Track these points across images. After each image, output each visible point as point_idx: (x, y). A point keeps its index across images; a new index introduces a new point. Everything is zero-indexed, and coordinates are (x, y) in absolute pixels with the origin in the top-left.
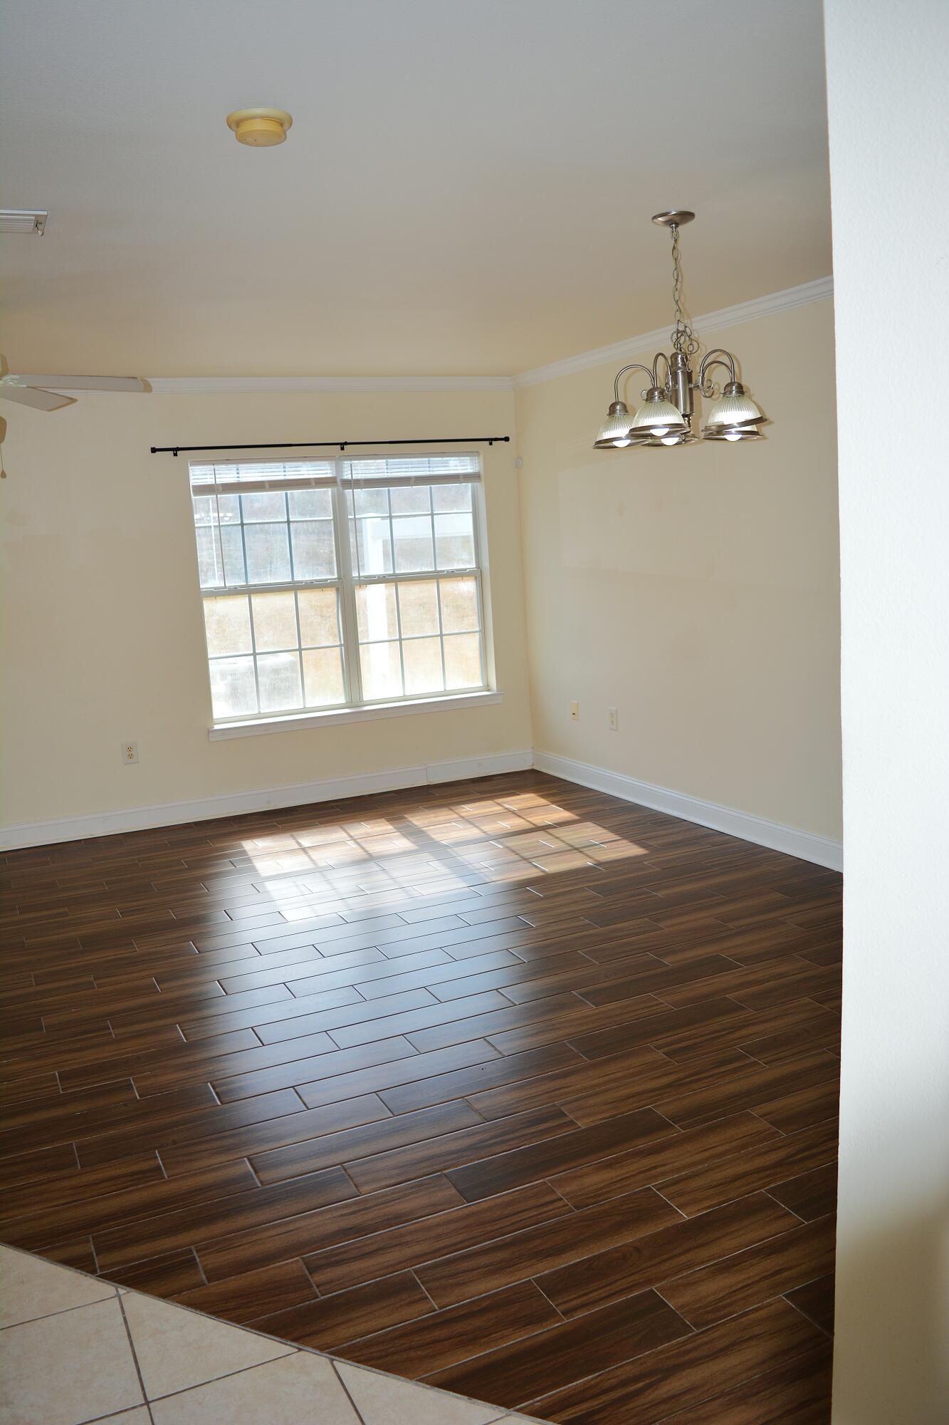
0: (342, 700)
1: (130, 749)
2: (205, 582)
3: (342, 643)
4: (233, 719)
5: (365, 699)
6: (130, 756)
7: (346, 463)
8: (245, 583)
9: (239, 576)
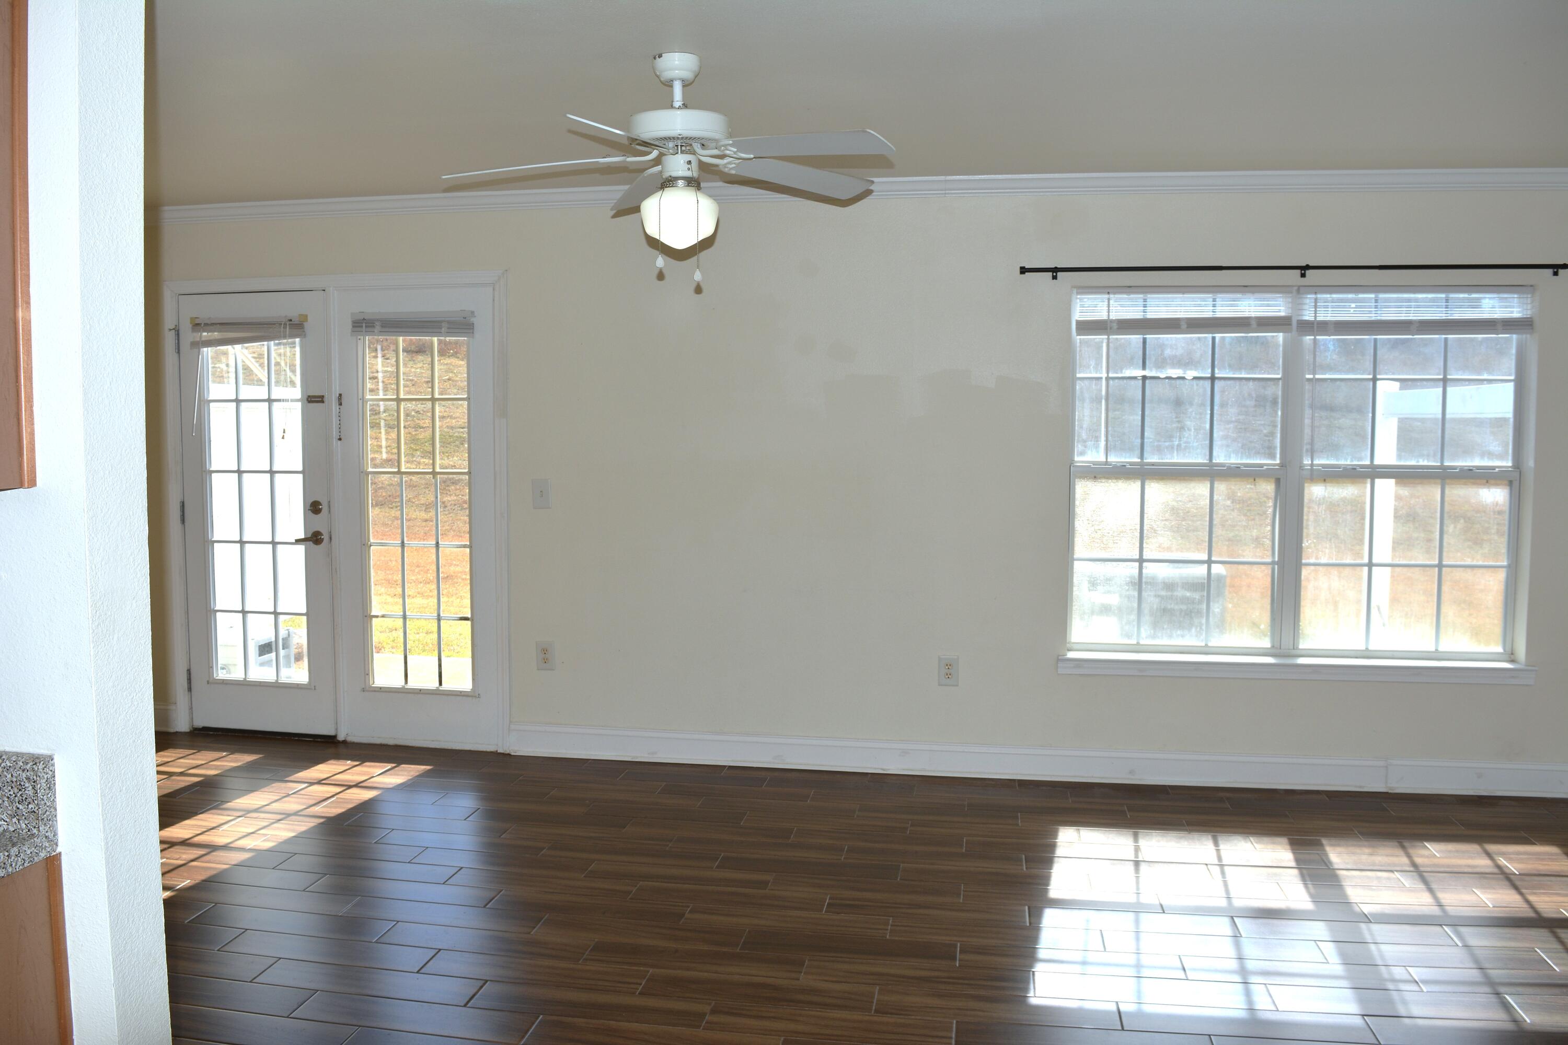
0: (1266, 643)
1: (949, 665)
2: (1082, 453)
3: (1276, 559)
4: (1099, 647)
5: (1301, 647)
6: (948, 675)
7: (1309, 296)
8: (1139, 460)
9: (1131, 450)
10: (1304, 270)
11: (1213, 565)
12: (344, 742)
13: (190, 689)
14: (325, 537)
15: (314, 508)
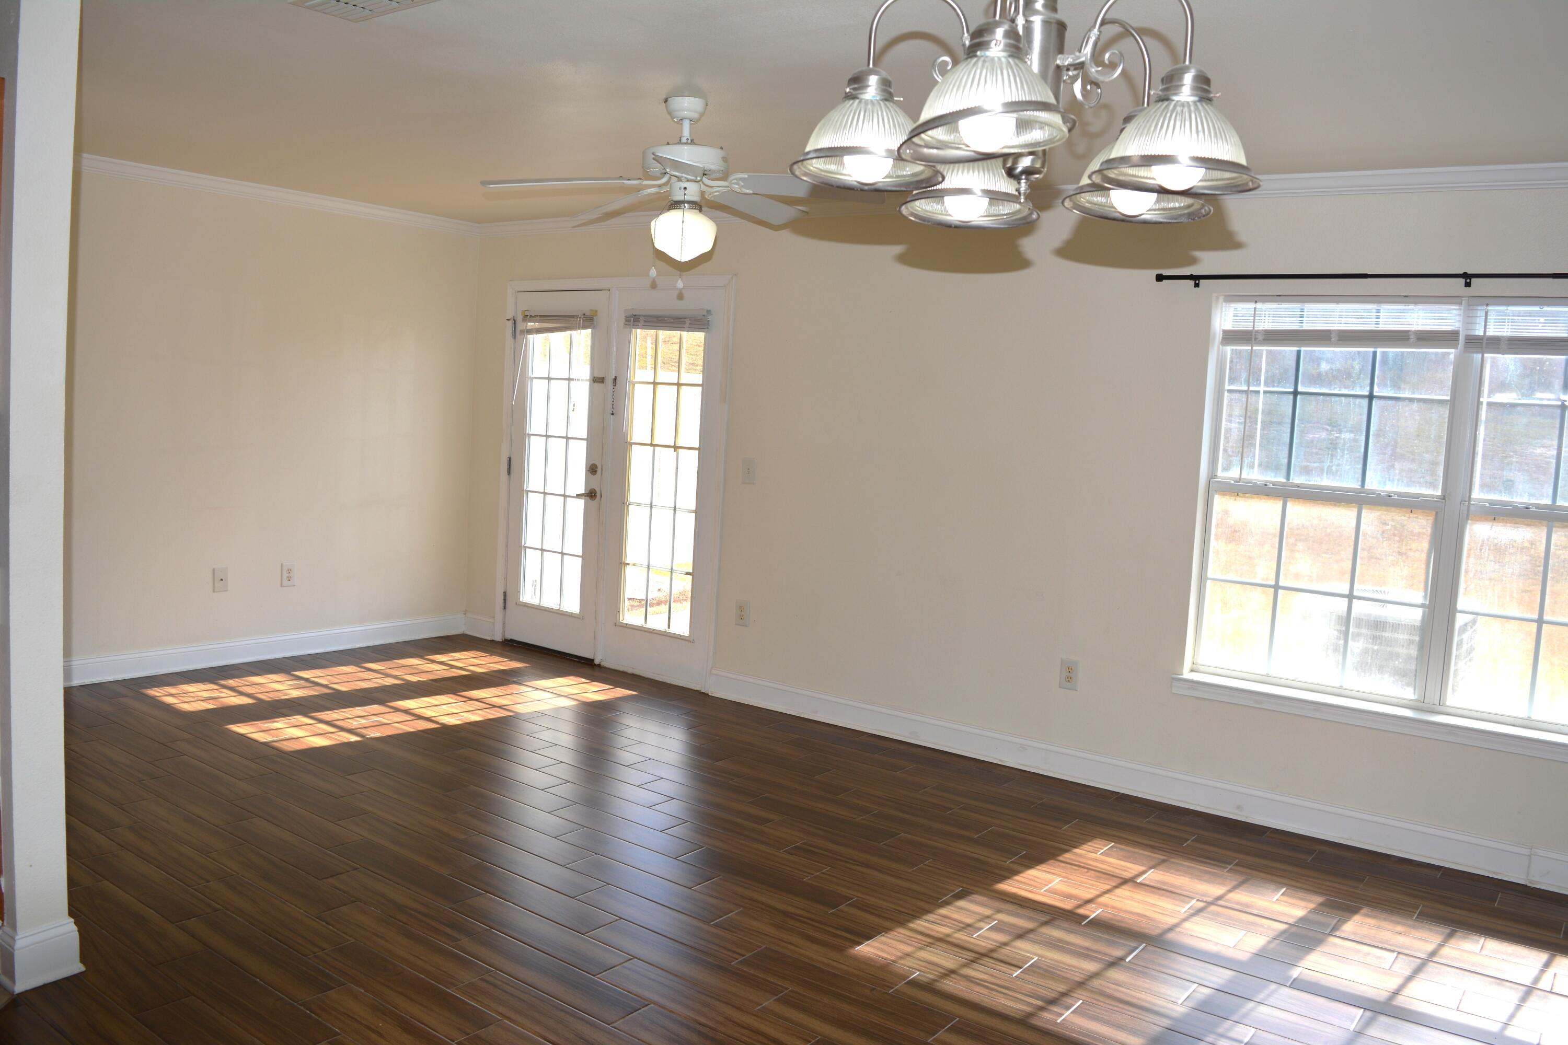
0: (1405, 695)
1: (1072, 669)
2: (1226, 469)
3: (1428, 602)
5: (1448, 703)
6: (1069, 679)
7: (1479, 308)
8: (1285, 480)
9: (1277, 468)
10: (1468, 278)
11: (1355, 601)
12: (599, 666)
13: (505, 608)
14: (598, 495)
15: (592, 469)
